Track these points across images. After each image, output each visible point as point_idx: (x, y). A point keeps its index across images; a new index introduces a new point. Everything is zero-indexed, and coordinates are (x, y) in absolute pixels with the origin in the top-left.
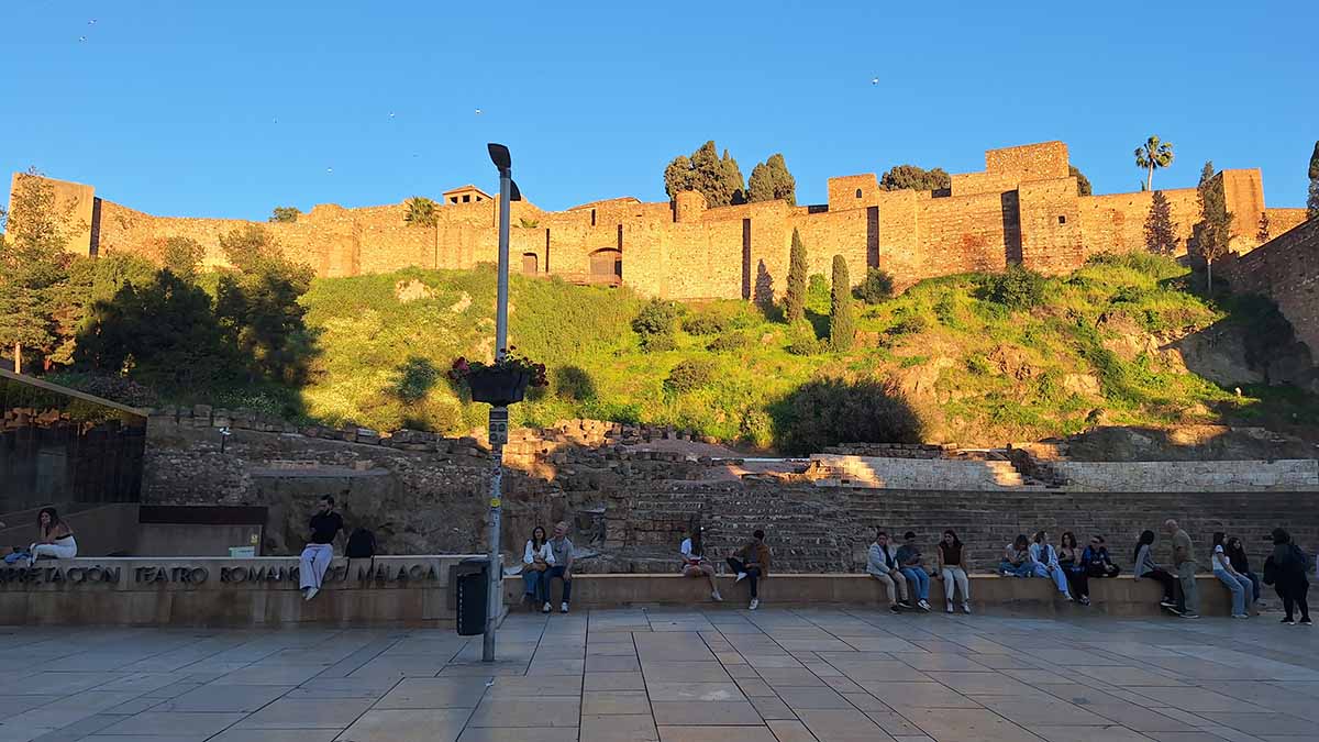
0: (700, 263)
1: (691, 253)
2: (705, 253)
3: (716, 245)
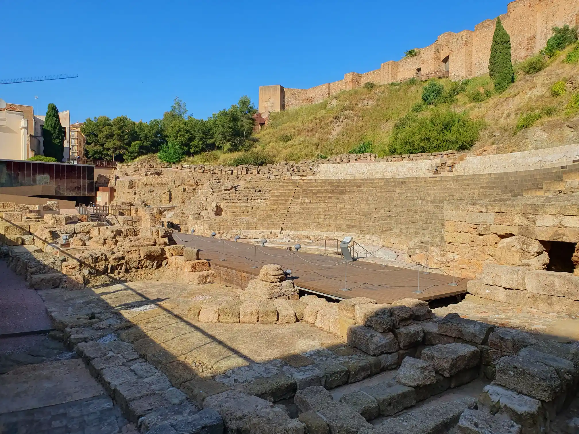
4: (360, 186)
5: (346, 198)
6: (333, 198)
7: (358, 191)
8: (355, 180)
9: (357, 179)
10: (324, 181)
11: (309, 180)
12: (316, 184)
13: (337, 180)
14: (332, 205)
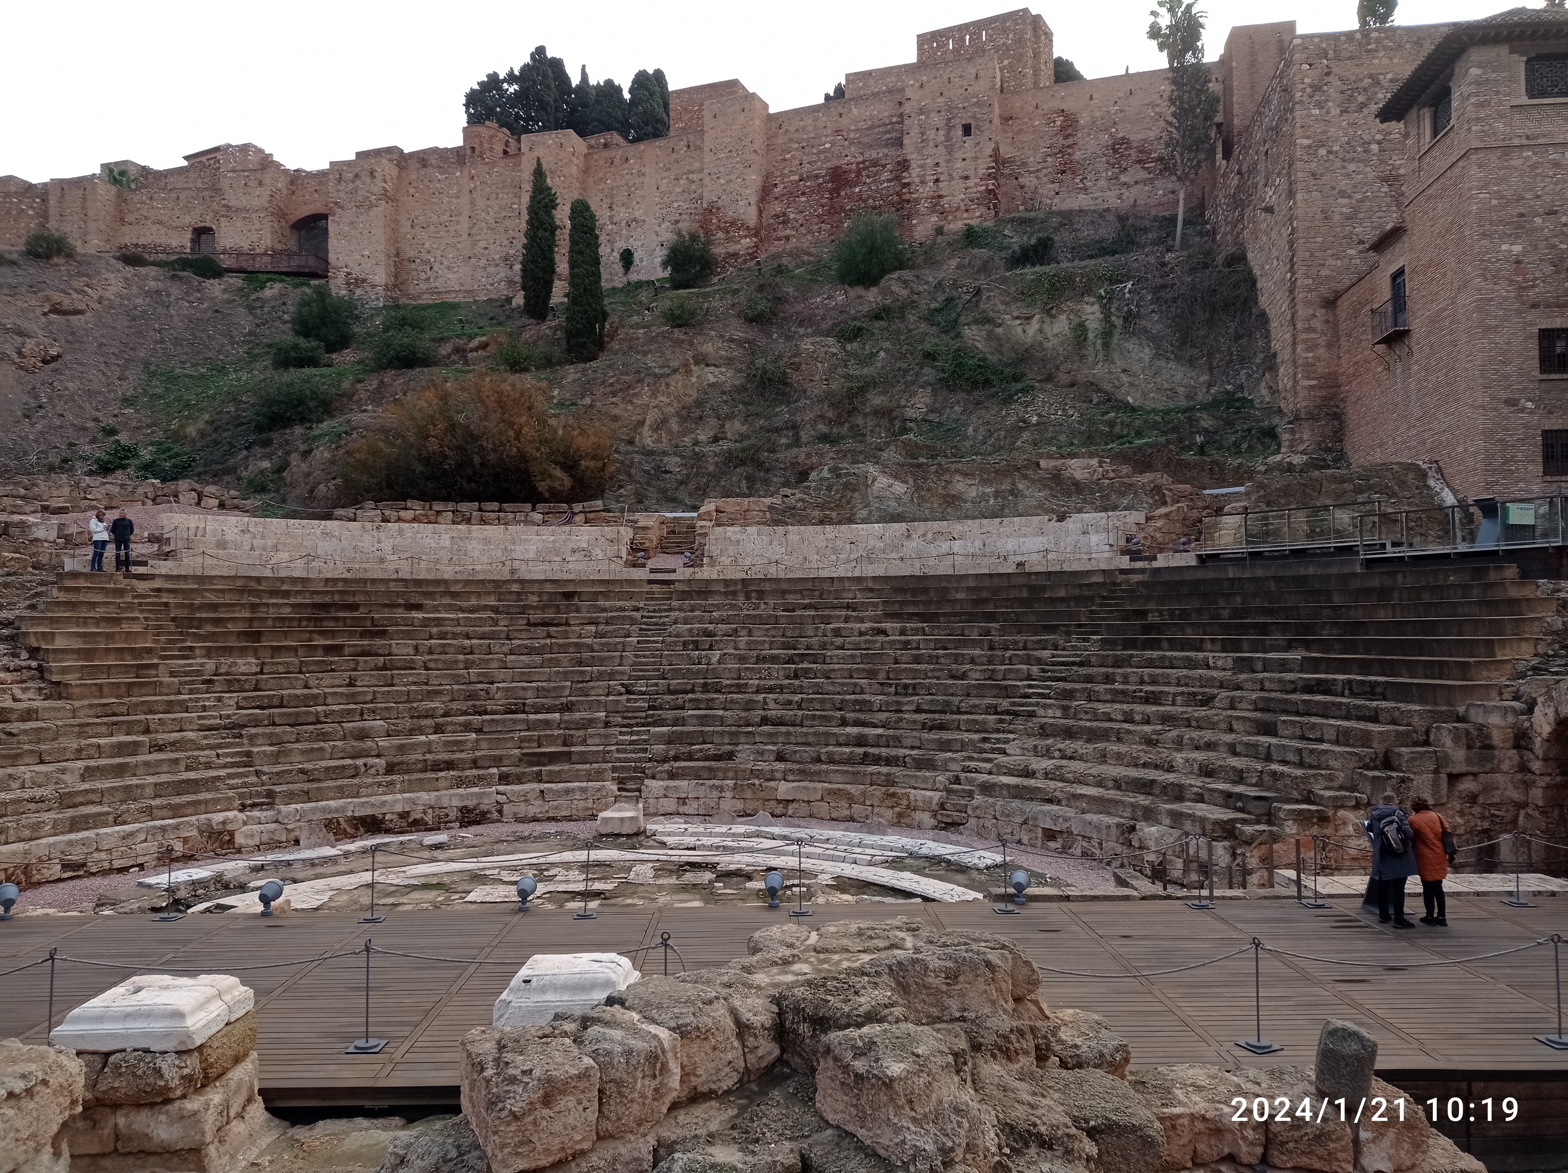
0: (458, 234)
1: (444, 218)
2: (464, 218)
3: (481, 203)
4: (418, 607)
5: (401, 648)
6: (347, 651)
7: (426, 623)
8: (374, 581)
9: (382, 581)
10: (240, 583)
11: (169, 577)
12: (213, 599)
13: (294, 580)
14: (374, 681)
